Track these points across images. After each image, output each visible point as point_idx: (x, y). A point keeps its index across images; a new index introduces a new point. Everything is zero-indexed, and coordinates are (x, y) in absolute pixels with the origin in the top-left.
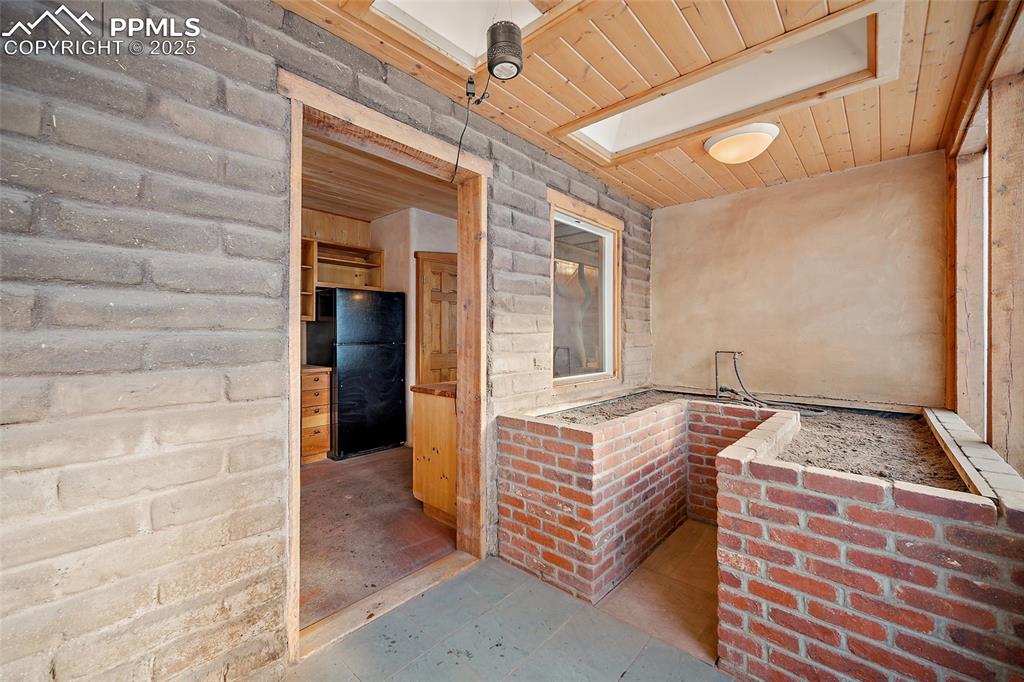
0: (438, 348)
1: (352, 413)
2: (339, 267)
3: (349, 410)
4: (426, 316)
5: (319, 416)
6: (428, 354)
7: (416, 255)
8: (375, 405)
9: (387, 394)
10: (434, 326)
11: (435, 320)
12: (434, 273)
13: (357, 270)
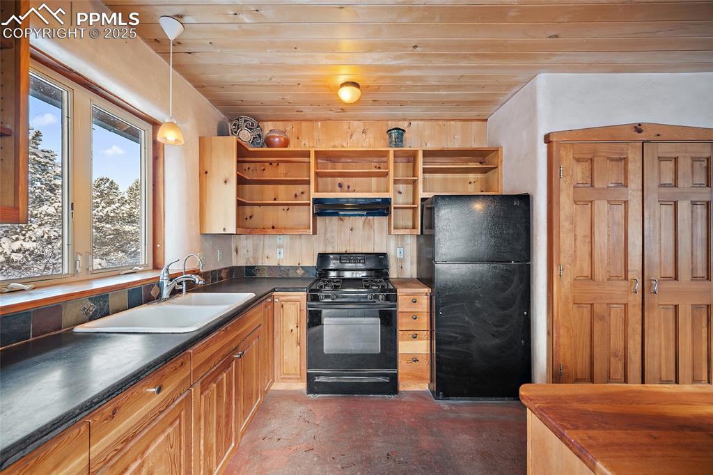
0: (587, 272)
1: (454, 348)
2: (450, 176)
3: (450, 343)
4: (564, 224)
5: (417, 342)
6: (568, 280)
7: (547, 139)
8: (486, 341)
9: (502, 329)
10: (580, 238)
11: (583, 230)
12: (578, 160)
13: (471, 176)
